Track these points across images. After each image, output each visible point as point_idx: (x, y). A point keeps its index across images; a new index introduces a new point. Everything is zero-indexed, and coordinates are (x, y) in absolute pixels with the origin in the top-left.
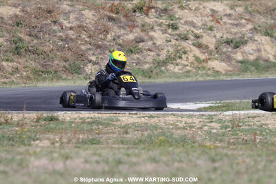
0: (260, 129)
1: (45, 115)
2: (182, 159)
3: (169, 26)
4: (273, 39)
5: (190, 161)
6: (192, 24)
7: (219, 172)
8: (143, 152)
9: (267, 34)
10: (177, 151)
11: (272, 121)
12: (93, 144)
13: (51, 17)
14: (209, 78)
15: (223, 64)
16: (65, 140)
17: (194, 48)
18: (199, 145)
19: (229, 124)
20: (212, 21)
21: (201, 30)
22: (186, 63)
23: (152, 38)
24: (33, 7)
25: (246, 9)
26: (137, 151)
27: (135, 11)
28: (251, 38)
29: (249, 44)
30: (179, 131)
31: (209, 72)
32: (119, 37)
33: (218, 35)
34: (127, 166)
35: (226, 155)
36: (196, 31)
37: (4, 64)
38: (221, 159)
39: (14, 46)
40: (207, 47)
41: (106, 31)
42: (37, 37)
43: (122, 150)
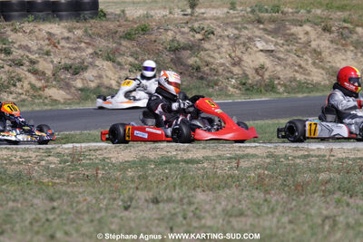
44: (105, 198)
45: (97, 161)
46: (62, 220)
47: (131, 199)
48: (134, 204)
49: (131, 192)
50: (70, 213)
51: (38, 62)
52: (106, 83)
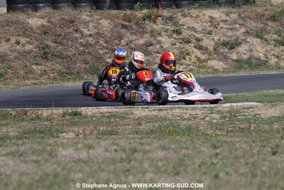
0: (254, 118)
1: (70, 111)
2: (189, 146)
3: (174, 31)
4: (263, 41)
5: (195, 147)
6: (193, 29)
7: (220, 157)
8: (154, 140)
9: (258, 36)
10: (184, 139)
11: (264, 112)
12: (111, 135)
13: (73, 26)
14: (209, 75)
15: (221, 63)
16: (88, 132)
17: (195, 50)
18: (203, 133)
19: (228, 115)
20: (211, 26)
21: (201, 35)
22: (189, 63)
23: (159, 42)
24: (58, 18)
25: (239, 15)
26: (149, 140)
27: (144, 20)
28: (244, 40)
29: (243, 46)
30: (185, 122)
31: (209, 70)
32: (131, 42)
33: (216, 38)
34: (141, 154)
35: (226, 142)
36: (197, 36)
37: (34, 67)
38: (221, 146)
39: (42, 52)
40: (207, 49)
41: (120, 37)
42: (61, 44)
43: (136, 140)
44: (256, 145)
45: (250, 117)
46: (224, 163)
47: (278, 146)
48: (280, 150)
49: (278, 141)
50: (229, 158)
51: (203, 39)
52: (255, 55)
